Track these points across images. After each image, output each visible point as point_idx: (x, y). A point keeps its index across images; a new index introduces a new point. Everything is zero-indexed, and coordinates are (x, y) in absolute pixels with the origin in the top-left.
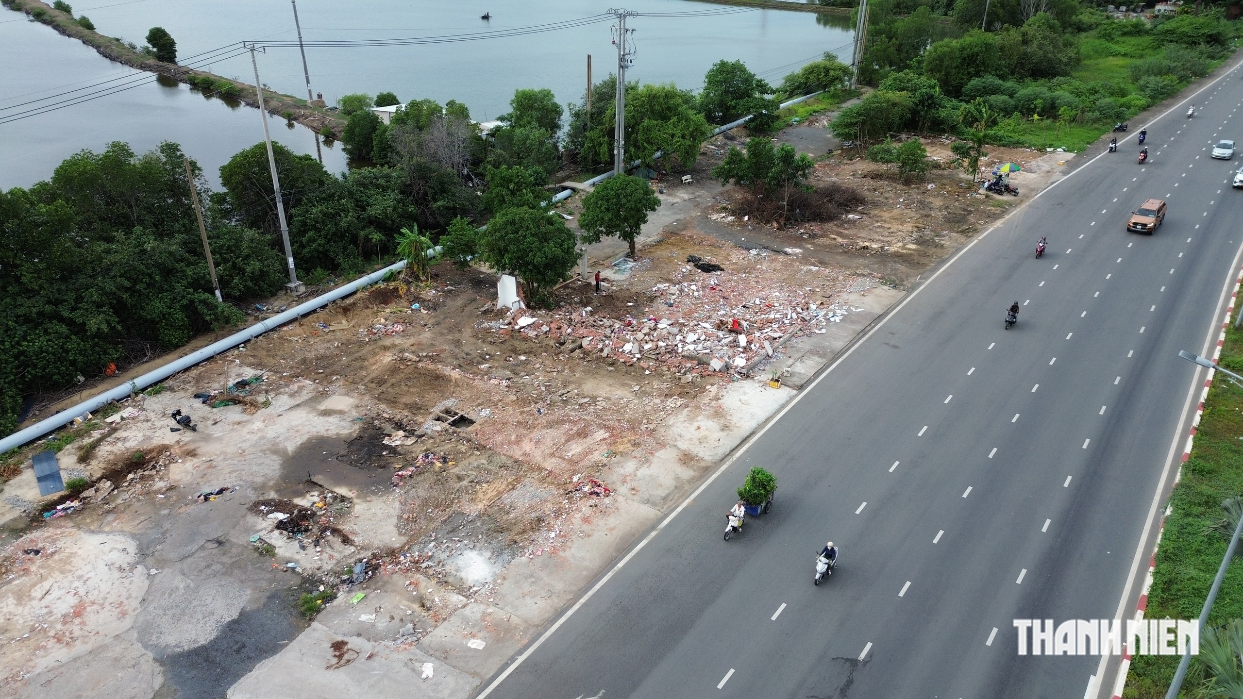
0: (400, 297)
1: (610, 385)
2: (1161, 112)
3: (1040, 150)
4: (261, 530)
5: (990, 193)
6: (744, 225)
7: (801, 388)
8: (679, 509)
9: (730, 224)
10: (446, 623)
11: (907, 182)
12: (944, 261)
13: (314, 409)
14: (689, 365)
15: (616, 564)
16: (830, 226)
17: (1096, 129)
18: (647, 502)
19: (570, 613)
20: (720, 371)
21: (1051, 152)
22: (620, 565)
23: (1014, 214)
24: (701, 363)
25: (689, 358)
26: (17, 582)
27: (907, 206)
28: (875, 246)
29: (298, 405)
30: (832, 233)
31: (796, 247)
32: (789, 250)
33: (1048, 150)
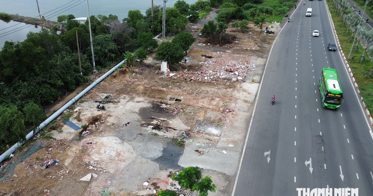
0: (127, 72)
1: (209, 88)
2: (293, 11)
3: (270, 22)
4: (149, 130)
5: (267, 34)
6: (209, 46)
7: (259, 83)
8: (254, 112)
9: (205, 46)
10: (219, 143)
11: (243, 32)
12: (269, 51)
13: (134, 102)
14: (226, 81)
15: (249, 126)
16: (233, 44)
17: (280, 16)
18: (244, 112)
19: (247, 136)
20: (236, 81)
21: (273, 23)
22: (250, 125)
23: (277, 38)
24: (228, 80)
25: (224, 79)
26: (93, 151)
27: (249, 38)
28: (249, 49)
29: (128, 101)
30: (235, 46)
31: (229, 50)
32: (228, 51)
33: (272, 22)
